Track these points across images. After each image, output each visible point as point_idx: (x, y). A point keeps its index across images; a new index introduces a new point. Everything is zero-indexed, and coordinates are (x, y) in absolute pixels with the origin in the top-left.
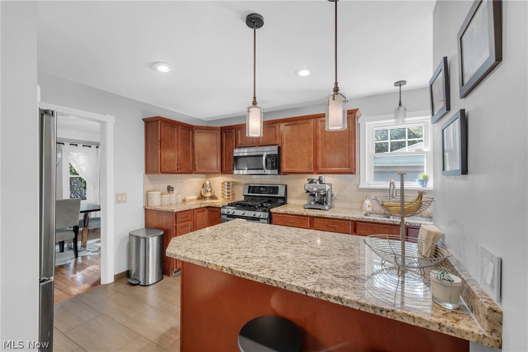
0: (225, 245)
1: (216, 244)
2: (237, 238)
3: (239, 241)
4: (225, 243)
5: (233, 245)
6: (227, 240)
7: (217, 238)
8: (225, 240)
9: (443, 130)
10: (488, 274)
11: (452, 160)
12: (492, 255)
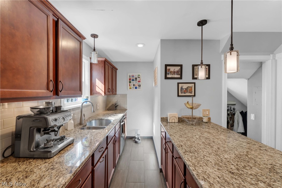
0: (261, 156)
1: (271, 159)
2: (244, 157)
3: (245, 153)
4: (260, 157)
5: (253, 152)
6: (257, 159)
7: (269, 166)
8: (259, 160)
9: (178, 83)
10: (206, 113)
11: (187, 93)
12: (207, 110)
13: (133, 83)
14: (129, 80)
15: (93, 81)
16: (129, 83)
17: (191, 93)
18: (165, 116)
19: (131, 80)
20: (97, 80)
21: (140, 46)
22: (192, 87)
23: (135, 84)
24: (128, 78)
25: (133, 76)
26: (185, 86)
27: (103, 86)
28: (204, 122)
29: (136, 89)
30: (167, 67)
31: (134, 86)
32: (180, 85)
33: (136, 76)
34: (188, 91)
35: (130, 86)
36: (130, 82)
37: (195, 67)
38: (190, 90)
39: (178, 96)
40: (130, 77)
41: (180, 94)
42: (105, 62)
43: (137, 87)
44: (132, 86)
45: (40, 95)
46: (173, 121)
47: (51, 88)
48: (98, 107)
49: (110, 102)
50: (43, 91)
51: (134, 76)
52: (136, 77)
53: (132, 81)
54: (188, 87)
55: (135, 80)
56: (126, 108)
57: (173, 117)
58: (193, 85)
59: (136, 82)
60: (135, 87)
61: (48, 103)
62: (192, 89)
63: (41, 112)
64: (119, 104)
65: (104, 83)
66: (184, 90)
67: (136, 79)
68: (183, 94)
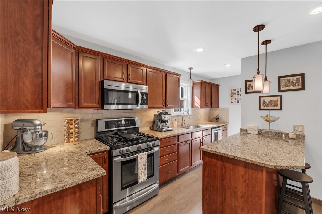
9: (260, 97)
10: (298, 129)
11: (270, 106)
12: (300, 126)
13: (234, 97)
14: (231, 94)
15: (194, 98)
16: (230, 98)
17: (276, 106)
18: (244, 128)
19: (232, 94)
20: (196, 97)
21: (228, 66)
22: (277, 100)
23: (237, 98)
24: (230, 92)
25: (235, 90)
26: (268, 100)
27: (200, 101)
28: (290, 138)
29: (238, 103)
30: (248, 82)
31: (236, 99)
32: (262, 99)
33: (238, 89)
34: (272, 104)
35: (231, 100)
36: (232, 96)
37: (281, 79)
38: (274, 103)
39: (260, 109)
40: (232, 91)
41: (262, 107)
42: (201, 83)
43: (239, 101)
44: (234, 100)
45: (160, 107)
46: (252, 132)
47: (163, 104)
48: (199, 117)
49: (213, 115)
50: (161, 105)
51: (237, 90)
52: (238, 91)
53: (234, 95)
54: (272, 100)
55: (237, 94)
56: (227, 121)
57: (252, 128)
58: (279, 98)
59: (238, 96)
60: (237, 101)
61: (163, 110)
62: (277, 102)
63: (161, 114)
64: (220, 116)
65: (200, 99)
66: (267, 103)
67: (238, 92)
68: (266, 108)
